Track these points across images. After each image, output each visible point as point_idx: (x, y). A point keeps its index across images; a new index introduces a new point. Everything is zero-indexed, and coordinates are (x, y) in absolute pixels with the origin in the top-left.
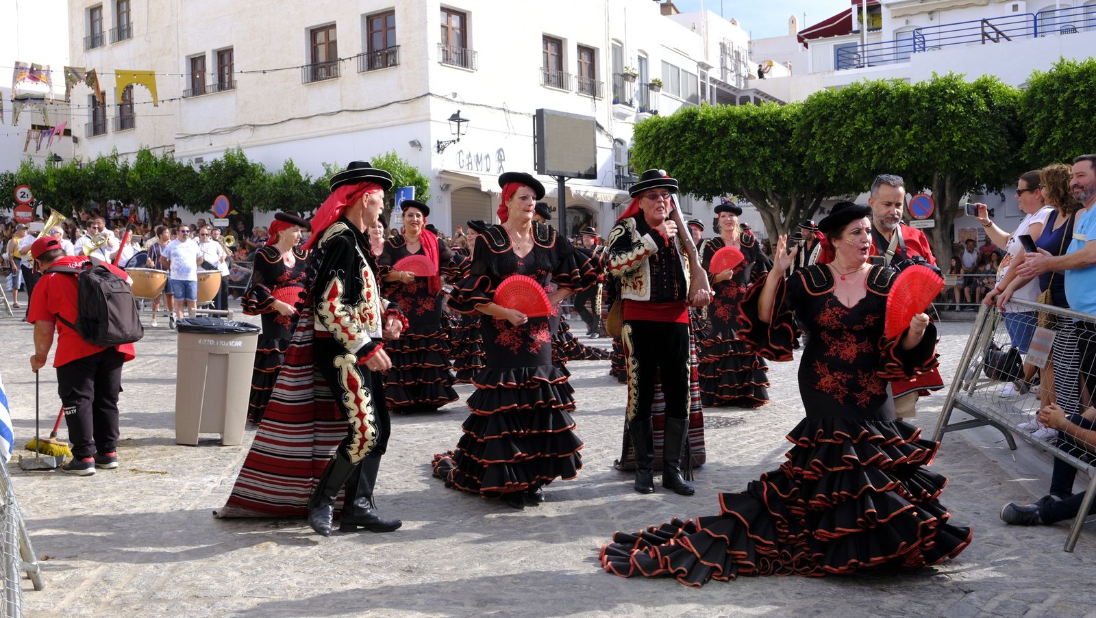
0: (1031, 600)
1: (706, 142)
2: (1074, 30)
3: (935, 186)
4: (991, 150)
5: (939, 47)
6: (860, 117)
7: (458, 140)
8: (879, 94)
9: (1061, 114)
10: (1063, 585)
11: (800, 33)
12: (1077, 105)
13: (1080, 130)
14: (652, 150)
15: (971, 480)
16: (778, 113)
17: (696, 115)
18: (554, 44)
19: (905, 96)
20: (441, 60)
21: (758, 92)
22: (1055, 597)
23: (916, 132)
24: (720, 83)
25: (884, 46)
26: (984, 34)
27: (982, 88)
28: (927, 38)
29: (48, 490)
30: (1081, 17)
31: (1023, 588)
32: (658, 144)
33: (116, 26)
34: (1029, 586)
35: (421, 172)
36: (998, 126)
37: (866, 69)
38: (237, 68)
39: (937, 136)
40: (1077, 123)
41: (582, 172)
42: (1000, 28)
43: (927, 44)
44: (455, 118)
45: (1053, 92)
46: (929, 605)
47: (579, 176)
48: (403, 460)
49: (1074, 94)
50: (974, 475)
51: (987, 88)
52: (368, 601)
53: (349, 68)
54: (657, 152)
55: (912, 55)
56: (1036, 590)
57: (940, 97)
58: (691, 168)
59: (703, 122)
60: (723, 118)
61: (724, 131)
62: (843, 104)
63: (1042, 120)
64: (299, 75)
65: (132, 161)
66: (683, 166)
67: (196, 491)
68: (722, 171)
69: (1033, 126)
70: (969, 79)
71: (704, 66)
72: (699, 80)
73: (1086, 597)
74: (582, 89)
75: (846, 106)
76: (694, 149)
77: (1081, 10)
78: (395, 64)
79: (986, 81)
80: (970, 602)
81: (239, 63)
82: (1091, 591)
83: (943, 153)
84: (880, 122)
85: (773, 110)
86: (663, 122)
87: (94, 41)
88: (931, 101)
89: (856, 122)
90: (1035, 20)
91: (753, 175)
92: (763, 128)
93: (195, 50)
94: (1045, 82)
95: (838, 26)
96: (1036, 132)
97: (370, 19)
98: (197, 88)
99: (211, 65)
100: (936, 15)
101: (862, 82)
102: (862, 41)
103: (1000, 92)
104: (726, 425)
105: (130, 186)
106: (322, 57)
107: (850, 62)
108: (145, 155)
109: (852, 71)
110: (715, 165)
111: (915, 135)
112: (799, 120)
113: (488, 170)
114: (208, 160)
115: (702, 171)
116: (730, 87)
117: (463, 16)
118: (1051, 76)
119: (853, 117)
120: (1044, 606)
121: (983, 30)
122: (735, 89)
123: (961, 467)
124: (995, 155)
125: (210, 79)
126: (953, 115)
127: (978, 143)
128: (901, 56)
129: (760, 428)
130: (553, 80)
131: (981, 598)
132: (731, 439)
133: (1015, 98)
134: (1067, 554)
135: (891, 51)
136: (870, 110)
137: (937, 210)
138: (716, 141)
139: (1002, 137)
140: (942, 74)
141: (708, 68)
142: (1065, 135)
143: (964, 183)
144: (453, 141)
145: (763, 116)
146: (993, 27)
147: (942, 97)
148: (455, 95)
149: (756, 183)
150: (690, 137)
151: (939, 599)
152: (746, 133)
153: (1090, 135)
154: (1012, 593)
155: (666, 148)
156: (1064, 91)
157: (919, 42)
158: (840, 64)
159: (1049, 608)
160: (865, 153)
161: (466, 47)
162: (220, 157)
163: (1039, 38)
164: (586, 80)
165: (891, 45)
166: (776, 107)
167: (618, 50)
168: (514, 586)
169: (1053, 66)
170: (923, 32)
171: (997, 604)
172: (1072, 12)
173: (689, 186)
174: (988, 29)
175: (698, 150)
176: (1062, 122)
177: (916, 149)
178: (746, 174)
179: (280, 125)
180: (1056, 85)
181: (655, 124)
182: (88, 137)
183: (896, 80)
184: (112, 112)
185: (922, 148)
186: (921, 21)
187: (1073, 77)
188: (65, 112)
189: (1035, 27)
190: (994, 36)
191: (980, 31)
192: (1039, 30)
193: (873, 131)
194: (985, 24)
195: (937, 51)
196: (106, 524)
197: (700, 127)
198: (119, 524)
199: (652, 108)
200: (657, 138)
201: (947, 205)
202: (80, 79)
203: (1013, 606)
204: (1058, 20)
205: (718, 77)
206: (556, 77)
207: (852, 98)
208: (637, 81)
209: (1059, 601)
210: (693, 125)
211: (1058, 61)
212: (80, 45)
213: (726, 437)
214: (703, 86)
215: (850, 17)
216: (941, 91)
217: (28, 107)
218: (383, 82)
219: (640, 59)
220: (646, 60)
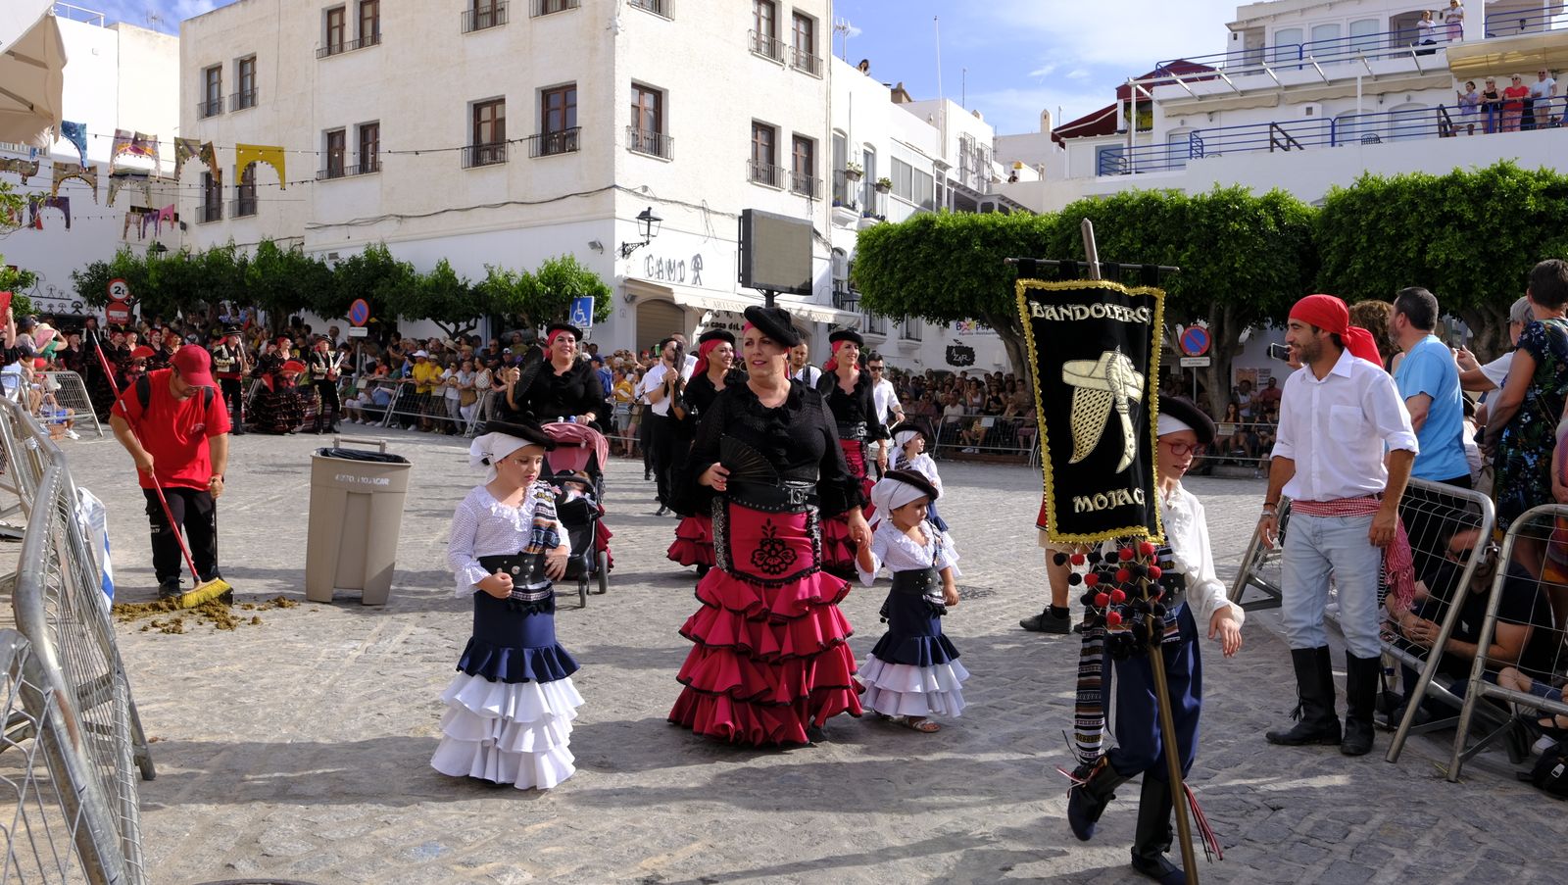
0: (1351, 820)
1: (943, 256)
2: (1377, 140)
3: (1211, 318)
4: (1280, 277)
5: (1219, 153)
6: (1127, 233)
7: (648, 243)
8: (1149, 208)
9: (1364, 239)
10: (1388, 803)
11: (1055, 130)
12: (1382, 229)
13: (1384, 258)
14: (879, 263)
15: (1269, 671)
16: (1030, 225)
17: (933, 222)
18: (765, 132)
19: (1180, 210)
20: (630, 146)
21: (1003, 198)
22: (1378, 818)
23: (1193, 254)
24: (959, 186)
25: (1155, 149)
26: (1273, 140)
27: (1272, 204)
28: (1205, 142)
29: (155, 654)
30: (1385, 126)
31: (1341, 806)
32: (887, 255)
33: (238, 91)
34: (1348, 803)
35: (603, 280)
36: (1288, 249)
37: (1133, 176)
38: (383, 146)
39: (1217, 259)
40: (1381, 250)
41: (795, 286)
42: (1291, 134)
43: (1206, 149)
44: (645, 216)
45: (1354, 212)
46: (1231, 824)
47: (791, 291)
48: (586, 628)
49: (1379, 216)
50: (1272, 666)
51: (1277, 204)
52: (553, 803)
53: (520, 152)
54: (885, 263)
55: (1188, 161)
56: (1357, 809)
57: (1224, 213)
58: (925, 287)
59: (941, 231)
60: (964, 227)
61: (965, 243)
62: (1107, 217)
63: (1340, 245)
64: (458, 158)
65: (252, 254)
66: (916, 284)
67: (336, 660)
68: (961, 292)
69: (1329, 253)
70: (1257, 192)
71: (939, 164)
72: (935, 182)
73: (1416, 817)
74: (796, 187)
76: (928, 263)
77: (1385, 117)
78: (574, 149)
79: (1276, 196)
80: (1280, 822)
81: (385, 141)
82: (1421, 811)
83: (1223, 279)
84: (1150, 240)
85: (1024, 220)
86: (892, 230)
87: (211, 108)
88: (1211, 217)
89: (1122, 239)
90: (1333, 126)
91: (998, 297)
92: (1013, 244)
93: (333, 124)
94: (1345, 200)
95: (1100, 124)
96: (1333, 259)
97: (546, 95)
98: (334, 169)
99: (351, 142)
100: (1216, 117)
101: (1130, 192)
102: (1130, 143)
103: (1291, 210)
104: (972, 596)
105: (248, 284)
106: (486, 138)
107: (1113, 167)
108: (267, 248)
109: (1116, 178)
110: (953, 283)
111: (1190, 257)
112: (1054, 233)
113: (682, 280)
114: (345, 256)
115: (938, 290)
116: (971, 191)
117: (658, 95)
118: (1353, 193)
119: (1118, 233)
120: (1368, 828)
121: (1271, 136)
122: (976, 194)
123: (1256, 656)
124: (1284, 284)
125: (351, 159)
126: (1237, 234)
127: (1264, 269)
128: (1173, 162)
129: (1014, 601)
130: (763, 175)
131: (1293, 817)
132: (980, 614)
133: (1308, 217)
134: (1389, 765)
135: (1163, 156)
136: (1139, 225)
137: (1213, 345)
138: (955, 255)
139: (1293, 262)
140: (1226, 186)
141: (946, 167)
142: (1366, 263)
143: (1246, 314)
144: (642, 244)
145: (1012, 227)
146: (1283, 132)
148: (645, 188)
149: (1001, 307)
150: (924, 249)
151: (1242, 816)
152: (990, 246)
153: (1396, 264)
154: (1328, 811)
155: (896, 261)
156: (1368, 213)
157: (1196, 147)
158: (1103, 169)
159: (1373, 830)
160: (1131, 276)
161: (660, 132)
162: (360, 253)
163: (1337, 148)
164: (802, 176)
165: (1163, 148)
166: (1029, 217)
167: (840, 142)
168: (730, 789)
169: (1354, 181)
170: (1201, 135)
171: (1311, 824)
172: (1375, 118)
173: (921, 307)
174: (1277, 135)
175: (933, 264)
176: (1363, 248)
177: (1191, 273)
178: (989, 295)
179: (435, 217)
180: (1358, 205)
181: (883, 232)
182: (200, 222)
183: (1171, 191)
184: (229, 195)
185: (1199, 272)
186: (1199, 122)
187: (1378, 195)
188: (171, 192)
189: (1333, 134)
190: (1284, 142)
191: (1268, 136)
192: (1337, 138)
193: (1141, 250)
194: (1274, 129)
195: (1217, 158)
196: (226, 699)
197: (936, 238)
198: (243, 699)
199: (879, 213)
200: (886, 248)
201: (1226, 341)
202: (193, 153)
203: (1331, 827)
204: (1358, 128)
205: (956, 179)
206: (765, 172)
207: (1118, 210)
208: (862, 180)
209: (1385, 822)
210: (929, 234)
211: (1361, 176)
212: (194, 111)
213: (974, 612)
214: (939, 189)
215: (1115, 115)
216: (1224, 206)
217: (127, 185)
218: (560, 170)
219: (866, 154)
220: (873, 155)
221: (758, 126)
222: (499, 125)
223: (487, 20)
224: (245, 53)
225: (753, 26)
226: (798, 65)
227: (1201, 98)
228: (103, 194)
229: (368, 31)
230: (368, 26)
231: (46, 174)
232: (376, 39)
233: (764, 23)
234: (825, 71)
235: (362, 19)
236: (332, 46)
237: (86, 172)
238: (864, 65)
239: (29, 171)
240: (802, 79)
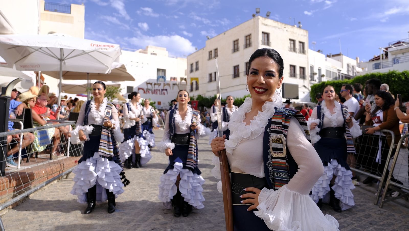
5: (405, 62)
11: (370, 60)
18: (293, 67)
24: (346, 74)
33: (196, 68)
41: (295, 98)
43: (400, 62)
47: (294, 99)
53: (242, 75)
55: (394, 65)
64: (231, 77)
71: (339, 70)
72: (338, 74)
74: (301, 77)
75: (363, 79)
87: (192, 71)
88: (387, 77)
93: (210, 72)
97: (246, 65)
98: (210, 81)
99: (213, 76)
100: (404, 54)
106: (236, 73)
107: (380, 67)
108: (199, 96)
109: (378, 70)
116: (350, 75)
125: (213, 79)
135: (391, 64)
141: (342, 71)
147: (391, 76)
157: (396, 61)
158: (376, 68)
164: (302, 75)
167: (312, 68)
184: (194, 86)
202: (183, 80)
206: (293, 75)
208: (318, 75)
212: (189, 72)
217: (176, 86)
219: (319, 69)
220: (321, 70)
221: (291, 66)
222: (238, 70)
223: (236, 50)
224: (196, 61)
225: (289, 45)
226: (300, 52)
227: (400, 50)
228: (172, 88)
229: (216, 55)
230: (216, 54)
231: (162, 85)
232: (217, 56)
233: (292, 45)
234: (307, 52)
235: (215, 53)
236: (210, 58)
237: (168, 84)
238: (319, 51)
239: (159, 85)
240: (302, 55)
